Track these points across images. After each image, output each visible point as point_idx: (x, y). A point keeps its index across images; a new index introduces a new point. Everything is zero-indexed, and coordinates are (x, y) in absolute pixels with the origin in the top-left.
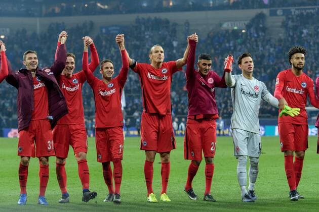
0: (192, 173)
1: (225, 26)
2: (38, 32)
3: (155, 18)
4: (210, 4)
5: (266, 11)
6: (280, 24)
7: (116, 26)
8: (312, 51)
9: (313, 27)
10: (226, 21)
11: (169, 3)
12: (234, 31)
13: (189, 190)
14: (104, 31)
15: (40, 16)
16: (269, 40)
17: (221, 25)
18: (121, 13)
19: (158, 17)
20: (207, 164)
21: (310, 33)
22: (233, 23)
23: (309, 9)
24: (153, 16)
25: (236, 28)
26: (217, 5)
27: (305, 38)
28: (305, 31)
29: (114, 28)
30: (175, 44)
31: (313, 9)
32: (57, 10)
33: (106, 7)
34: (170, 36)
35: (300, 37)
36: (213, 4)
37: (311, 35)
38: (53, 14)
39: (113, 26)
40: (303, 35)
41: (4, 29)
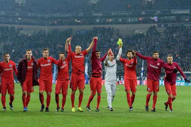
0: (91, 99)
1: (136, 32)
2: (47, 32)
3: (103, 27)
4: (129, 21)
5: (156, 25)
6: (163, 31)
7: (84, 31)
8: (178, 45)
9: (178, 33)
10: (136, 29)
11: (109, 20)
12: (140, 34)
13: (88, 107)
14: (78, 33)
15: (48, 25)
16: (157, 39)
17: (134, 31)
18: (86, 25)
19: (104, 27)
20: (98, 96)
21: (177, 36)
22: (140, 30)
23: (177, 24)
24: (102, 26)
25: (141, 33)
26: (132, 21)
27: (175, 38)
28: (174, 35)
29: (83, 32)
30: (112, 40)
31: (179, 24)
32: (56, 22)
33: (79, 21)
34: (110, 36)
35: (172, 38)
36: (130, 21)
37: (178, 37)
38: (53, 24)
39: (82, 31)
40: (174, 37)
41: (31, 31)
